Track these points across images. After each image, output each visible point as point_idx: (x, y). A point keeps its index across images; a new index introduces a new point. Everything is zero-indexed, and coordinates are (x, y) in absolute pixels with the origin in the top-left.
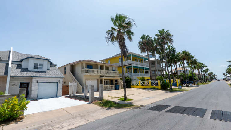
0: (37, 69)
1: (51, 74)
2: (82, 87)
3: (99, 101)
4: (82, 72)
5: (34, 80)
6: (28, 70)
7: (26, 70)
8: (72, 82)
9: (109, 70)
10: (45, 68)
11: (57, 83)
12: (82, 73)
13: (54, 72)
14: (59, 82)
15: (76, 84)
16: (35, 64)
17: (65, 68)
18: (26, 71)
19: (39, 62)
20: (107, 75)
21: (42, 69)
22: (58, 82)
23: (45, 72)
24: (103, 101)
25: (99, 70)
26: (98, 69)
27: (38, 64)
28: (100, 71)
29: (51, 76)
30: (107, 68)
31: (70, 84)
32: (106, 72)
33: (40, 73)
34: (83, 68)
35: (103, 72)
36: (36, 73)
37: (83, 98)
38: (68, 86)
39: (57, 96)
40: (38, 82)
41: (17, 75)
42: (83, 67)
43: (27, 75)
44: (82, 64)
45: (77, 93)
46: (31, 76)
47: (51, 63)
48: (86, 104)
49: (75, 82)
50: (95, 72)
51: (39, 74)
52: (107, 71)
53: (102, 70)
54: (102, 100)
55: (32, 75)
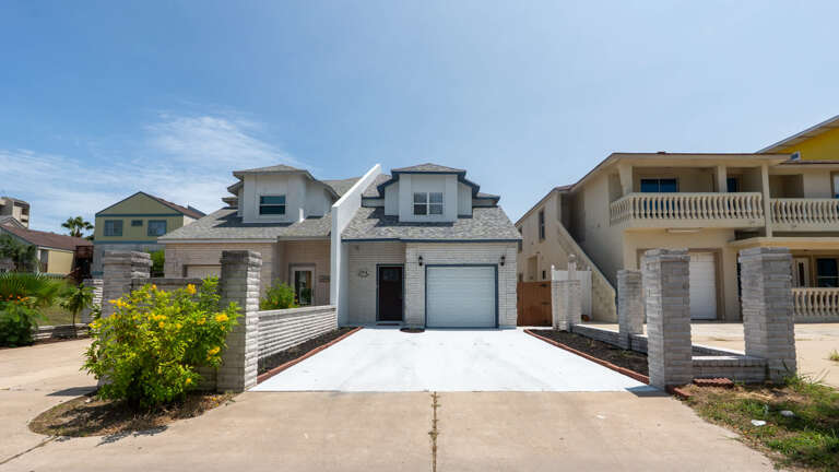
0: (425, 213)
1: (469, 231)
2: (614, 294)
3: (750, 386)
4: (616, 215)
5: (411, 254)
6: (397, 221)
7: (393, 220)
8: (566, 269)
9: (802, 196)
10: (451, 209)
11: (496, 266)
12: (616, 222)
13: (485, 224)
14: (502, 264)
15: (583, 276)
16: (417, 197)
17: (542, 214)
18: (391, 224)
19: (428, 188)
20: (786, 226)
21: (441, 213)
22: (496, 261)
23: (450, 224)
24: (790, 396)
25: (724, 195)
26: (715, 189)
27: (426, 196)
28: (732, 204)
29: (468, 236)
30: (787, 186)
31: (555, 275)
32: (776, 209)
33: (431, 229)
34: (621, 195)
35: (758, 207)
36: (417, 229)
37: (616, 348)
38: (546, 286)
39: (497, 326)
40: (425, 261)
41: (362, 237)
42: (621, 187)
43: (390, 236)
44: (615, 178)
45: (585, 318)
46: (398, 239)
47: (475, 189)
48: (618, 394)
49: (579, 269)
50: (696, 210)
51: (430, 233)
52: (783, 201)
53: (749, 195)
54: (785, 384)
55: (403, 236)
